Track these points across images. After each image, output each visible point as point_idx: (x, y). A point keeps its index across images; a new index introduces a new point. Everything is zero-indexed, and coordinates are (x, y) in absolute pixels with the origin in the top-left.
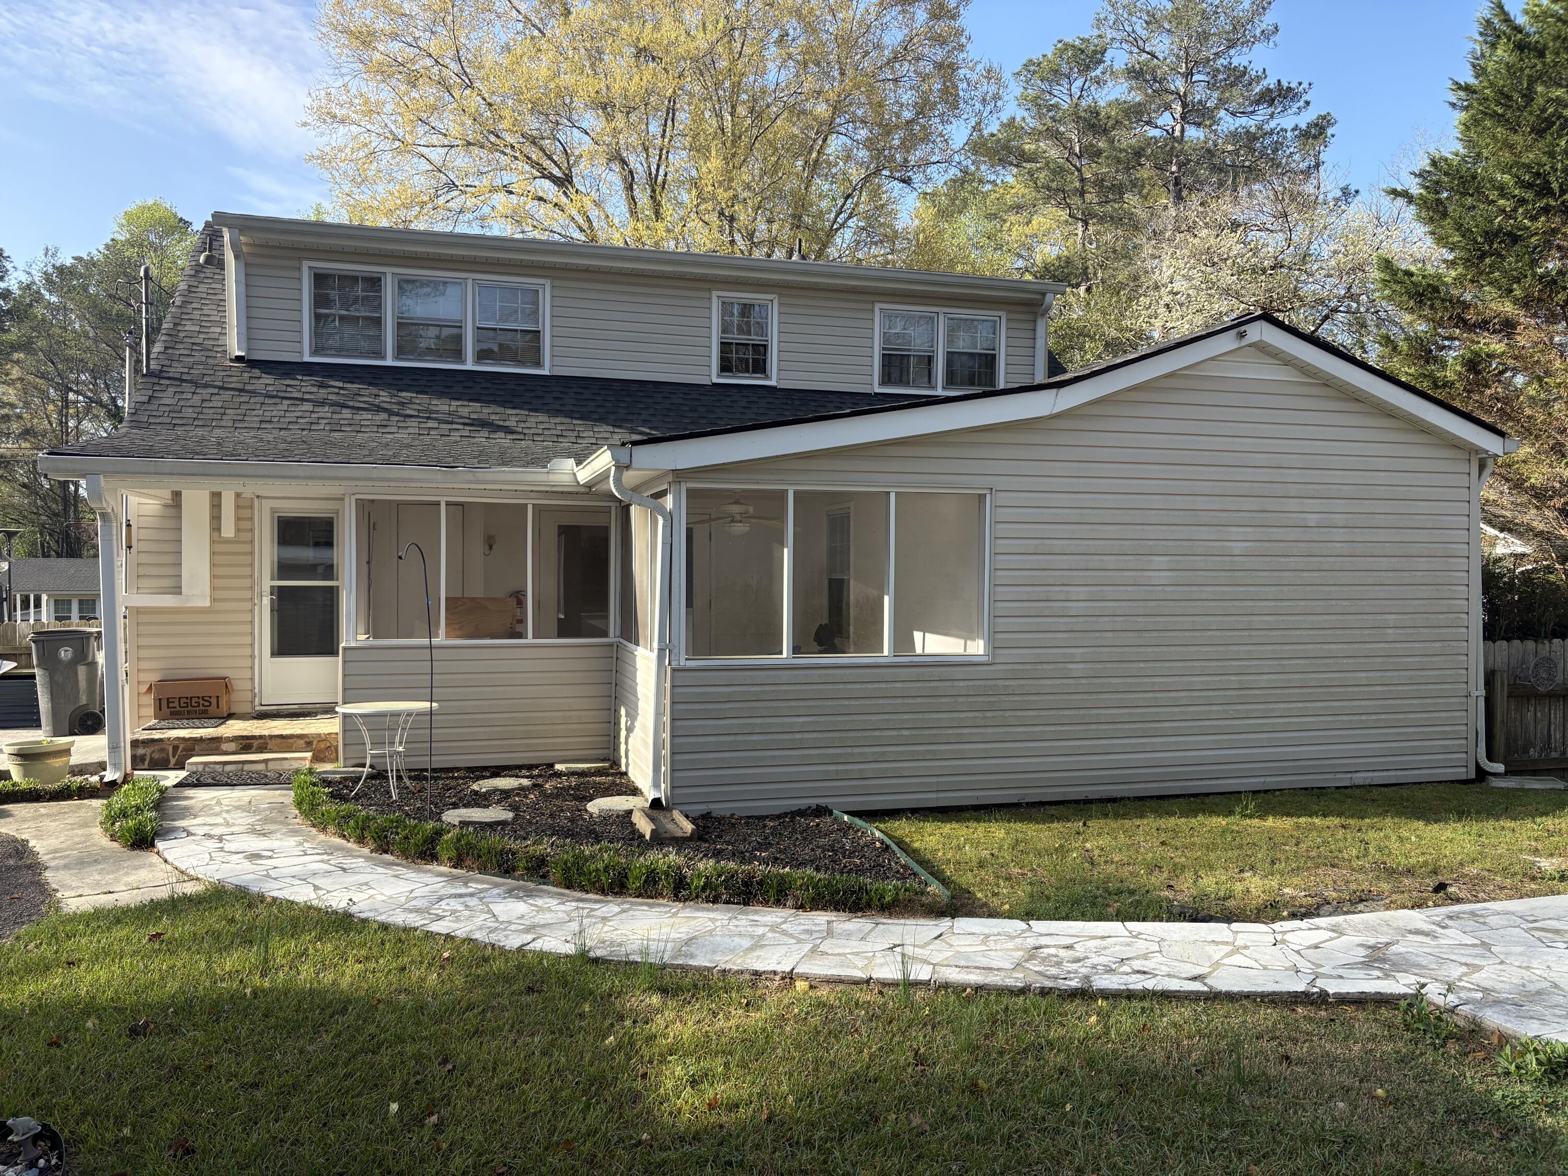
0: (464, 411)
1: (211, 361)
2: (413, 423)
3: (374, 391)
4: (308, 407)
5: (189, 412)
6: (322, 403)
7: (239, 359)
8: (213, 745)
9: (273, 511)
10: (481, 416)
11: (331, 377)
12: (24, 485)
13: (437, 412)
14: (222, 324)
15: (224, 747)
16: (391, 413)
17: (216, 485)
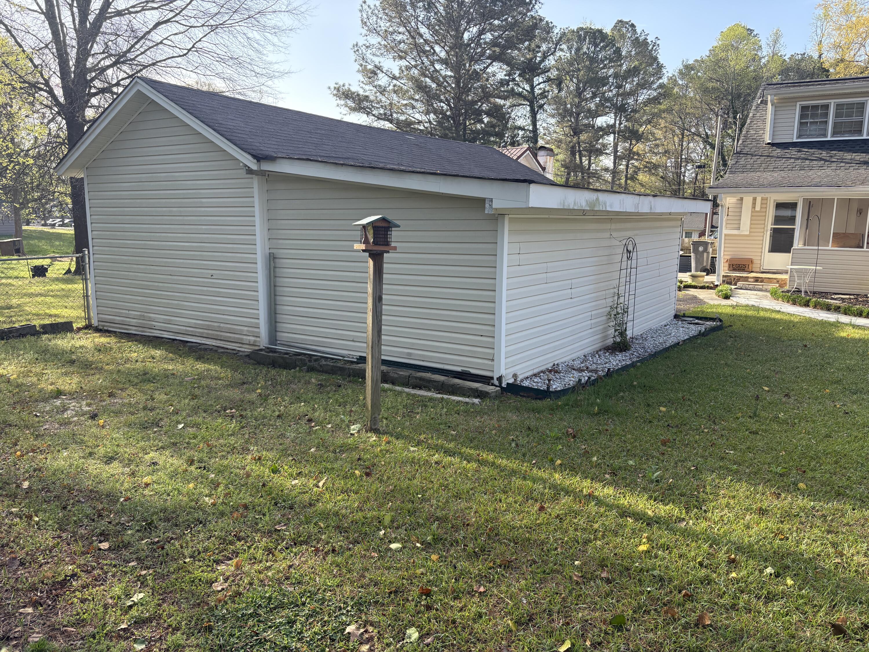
0: (858, 158)
1: (758, 145)
2: (834, 164)
3: (820, 151)
4: (792, 160)
5: (749, 166)
6: (798, 159)
7: (769, 144)
8: (746, 279)
9: (775, 201)
10: (865, 159)
11: (803, 147)
12: (662, 177)
13: (846, 159)
14: (764, 129)
15: (750, 280)
16: (826, 161)
17: (755, 195)
